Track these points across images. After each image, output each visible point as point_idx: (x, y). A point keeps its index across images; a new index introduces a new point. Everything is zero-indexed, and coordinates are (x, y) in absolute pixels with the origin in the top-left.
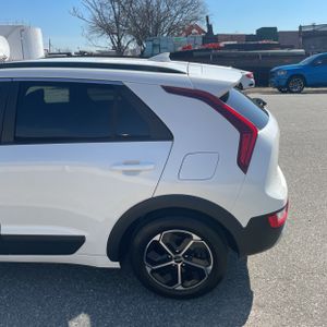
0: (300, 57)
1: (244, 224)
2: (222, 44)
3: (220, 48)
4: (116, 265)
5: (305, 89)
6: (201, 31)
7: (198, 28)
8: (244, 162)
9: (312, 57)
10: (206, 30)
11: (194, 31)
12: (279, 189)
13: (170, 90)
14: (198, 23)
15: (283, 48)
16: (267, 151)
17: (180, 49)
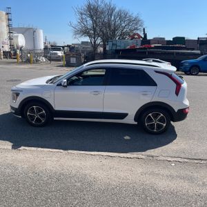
0: (198, 55)
1: (176, 111)
2: (153, 46)
3: (152, 48)
4: (136, 123)
5: (200, 73)
6: (140, 37)
7: (138, 35)
8: (177, 93)
9: (204, 56)
10: (143, 36)
11: (136, 36)
12: (187, 102)
13: (157, 72)
14: (138, 32)
15: (188, 49)
16: (184, 90)
17: (128, 47)
